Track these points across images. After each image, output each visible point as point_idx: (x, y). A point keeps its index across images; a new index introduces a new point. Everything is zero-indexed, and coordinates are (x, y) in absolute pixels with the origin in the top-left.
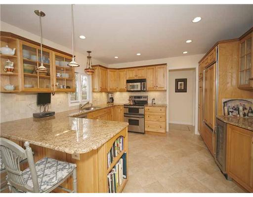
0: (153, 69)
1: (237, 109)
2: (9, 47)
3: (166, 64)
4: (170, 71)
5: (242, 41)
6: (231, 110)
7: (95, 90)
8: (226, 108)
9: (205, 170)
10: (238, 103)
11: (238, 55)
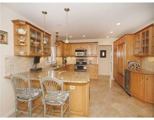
0: (91, 44)
1: (134, 65)
2: (23, 29)
3: (97, 42)
4: (99, 46)
5: (136, 35)
6: (131, 66)
7: (57, 56)
8: (129, 65)
9: (121, 94)
10: (134, 63)
11: (134, 41)
